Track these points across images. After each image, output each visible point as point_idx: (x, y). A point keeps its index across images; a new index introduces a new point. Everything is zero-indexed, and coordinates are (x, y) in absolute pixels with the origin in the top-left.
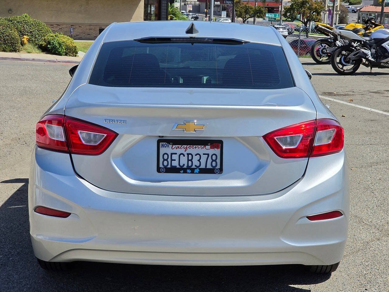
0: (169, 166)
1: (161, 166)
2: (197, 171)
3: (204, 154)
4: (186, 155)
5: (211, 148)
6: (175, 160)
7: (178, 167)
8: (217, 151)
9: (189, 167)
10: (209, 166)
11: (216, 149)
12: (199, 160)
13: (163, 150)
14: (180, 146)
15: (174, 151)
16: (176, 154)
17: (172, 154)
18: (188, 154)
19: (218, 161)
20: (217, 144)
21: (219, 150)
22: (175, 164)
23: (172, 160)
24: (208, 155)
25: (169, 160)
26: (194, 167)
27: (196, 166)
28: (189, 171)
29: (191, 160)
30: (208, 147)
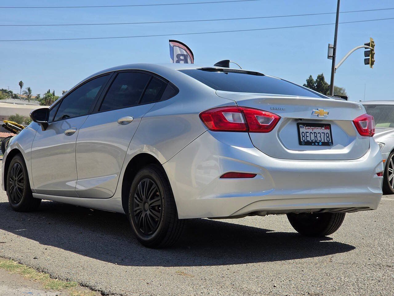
0: (306, 141)
1: (302, 140)
2: (320, 144)
3: (322, 133)
4: (313, 133)
5: (325, 129)
6: (308, 137)
7: (310, 141)
8: (328, 131)
9: (316, 142)
10: (326, 141)
11: (327, 130)
12: (320, 137)
13: (301, 130)
14: (309, 127)
15: (307, 131)
16: (308, 132)
17: (306, 132)
18: (314, 133)
19: (330, 137)
20: (328, 126)
21: (329, 130)
22: (309, 139)
23: (307, 137)
24: (324, 133)
25: (305, 136)
26: (318, 141)
27: (319, 140)
28: (317, 144)
29: (316, 137)
30: (323, 128)
